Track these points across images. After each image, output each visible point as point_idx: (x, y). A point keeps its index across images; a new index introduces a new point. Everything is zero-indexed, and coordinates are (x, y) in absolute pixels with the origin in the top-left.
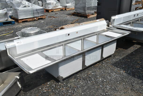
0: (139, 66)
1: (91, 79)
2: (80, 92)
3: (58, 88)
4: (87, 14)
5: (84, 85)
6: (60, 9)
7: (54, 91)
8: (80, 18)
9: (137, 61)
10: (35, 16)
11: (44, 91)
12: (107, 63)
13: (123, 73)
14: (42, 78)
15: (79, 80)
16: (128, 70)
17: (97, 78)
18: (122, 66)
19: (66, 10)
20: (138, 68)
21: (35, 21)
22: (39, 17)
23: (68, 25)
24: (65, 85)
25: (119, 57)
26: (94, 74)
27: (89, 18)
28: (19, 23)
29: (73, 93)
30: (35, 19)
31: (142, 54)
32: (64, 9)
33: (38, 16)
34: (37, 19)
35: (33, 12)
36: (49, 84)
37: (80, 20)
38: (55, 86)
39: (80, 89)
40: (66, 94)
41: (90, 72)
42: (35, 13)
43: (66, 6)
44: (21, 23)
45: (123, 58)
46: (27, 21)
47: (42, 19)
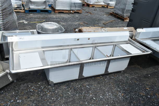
0: (145, 93)
1: (82, 92)
2: (61, 102)
3: (45, 91)
4: (125, 17)
5: (70, 97)
6: (102, 6)
7: (39, 92)
8: (116, 19)
9: (147, 87)
10: (72, 9)
11: (31, 90)
12: (111, 79)
13: (120, 96)
14: (38, 75)
15: (70, 89)
16: (128, 94)
17: (88, 93)
18: (124, 87)
19: (108, 8)
20: (142, 95)
21: (70, 14)
22: (76, 11)
23: (90, 27)
24: (53, 90)
25: (129, 75)
26: (88, 88)
27: (126, 22)
28: (55, 13)
29: (55, 102)
30: (72, 12)
31: (158, 80)
32: (106, 6)
33: (75, 9)
34: (74, 13)
35: (70, 5)
36: (40, 84)
37: (114, 21)
38: (44, 88)
39: (64, 99)
40: (47, 100)
41: (87, 83)
42: (72, 6)
43: (109, 4)
44: (57, 13)
45: (133, 77)
46: (63, 13)
47: (78, 13)
